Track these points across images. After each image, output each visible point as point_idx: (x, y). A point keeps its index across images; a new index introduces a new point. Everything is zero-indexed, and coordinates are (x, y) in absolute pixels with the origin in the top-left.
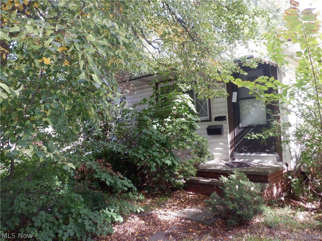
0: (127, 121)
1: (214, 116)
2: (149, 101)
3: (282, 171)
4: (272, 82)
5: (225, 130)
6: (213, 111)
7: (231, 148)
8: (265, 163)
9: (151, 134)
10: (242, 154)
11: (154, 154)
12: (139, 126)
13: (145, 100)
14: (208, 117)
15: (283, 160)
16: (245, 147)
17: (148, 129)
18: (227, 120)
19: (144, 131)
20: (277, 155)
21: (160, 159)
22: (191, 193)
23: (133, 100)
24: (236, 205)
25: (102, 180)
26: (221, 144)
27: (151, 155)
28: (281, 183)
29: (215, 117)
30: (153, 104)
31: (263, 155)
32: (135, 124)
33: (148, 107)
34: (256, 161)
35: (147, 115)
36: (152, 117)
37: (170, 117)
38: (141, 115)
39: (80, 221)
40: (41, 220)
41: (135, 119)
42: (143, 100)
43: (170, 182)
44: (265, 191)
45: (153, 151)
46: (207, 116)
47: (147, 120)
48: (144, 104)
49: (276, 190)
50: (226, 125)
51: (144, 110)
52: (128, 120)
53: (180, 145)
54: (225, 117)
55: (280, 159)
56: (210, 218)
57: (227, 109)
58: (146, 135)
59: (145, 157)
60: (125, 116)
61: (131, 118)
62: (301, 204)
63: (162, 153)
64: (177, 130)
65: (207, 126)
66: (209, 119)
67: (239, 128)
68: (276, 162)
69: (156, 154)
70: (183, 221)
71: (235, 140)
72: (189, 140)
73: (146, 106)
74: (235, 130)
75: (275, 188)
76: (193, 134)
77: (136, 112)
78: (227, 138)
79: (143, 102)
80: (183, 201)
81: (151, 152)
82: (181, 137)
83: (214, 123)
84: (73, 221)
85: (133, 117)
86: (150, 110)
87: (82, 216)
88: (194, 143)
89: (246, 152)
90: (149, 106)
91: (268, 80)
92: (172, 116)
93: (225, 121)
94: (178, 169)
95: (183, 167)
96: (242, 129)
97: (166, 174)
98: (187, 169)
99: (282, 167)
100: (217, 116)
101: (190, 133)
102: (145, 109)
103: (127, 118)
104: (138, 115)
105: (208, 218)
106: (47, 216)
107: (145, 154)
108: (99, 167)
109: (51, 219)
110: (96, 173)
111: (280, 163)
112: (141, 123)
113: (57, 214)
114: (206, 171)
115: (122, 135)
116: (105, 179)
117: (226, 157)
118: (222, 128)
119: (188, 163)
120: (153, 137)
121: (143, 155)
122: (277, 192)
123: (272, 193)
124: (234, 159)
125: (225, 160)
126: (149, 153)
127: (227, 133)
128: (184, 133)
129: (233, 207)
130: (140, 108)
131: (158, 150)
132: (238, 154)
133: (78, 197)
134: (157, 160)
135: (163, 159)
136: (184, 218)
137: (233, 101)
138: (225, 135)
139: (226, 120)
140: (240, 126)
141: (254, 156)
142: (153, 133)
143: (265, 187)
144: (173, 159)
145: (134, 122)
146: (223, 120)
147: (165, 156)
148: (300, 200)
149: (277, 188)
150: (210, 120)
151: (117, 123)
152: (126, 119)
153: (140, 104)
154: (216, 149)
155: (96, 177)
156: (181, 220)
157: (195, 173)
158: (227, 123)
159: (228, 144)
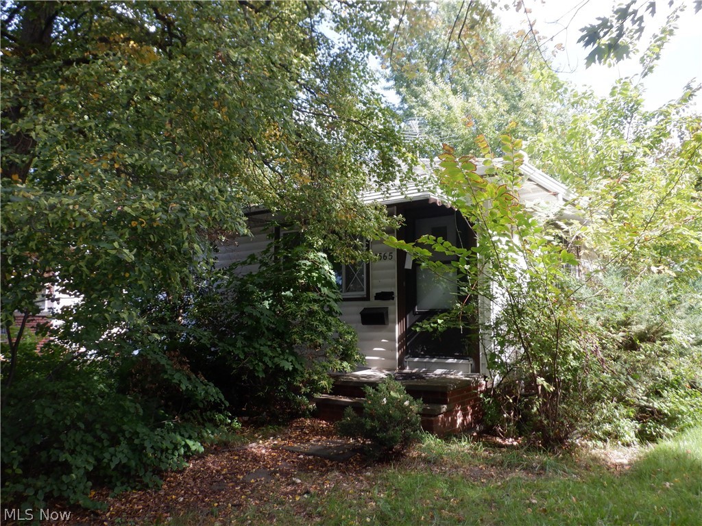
0: (218, 293)
1: (374, 292)
2: (260, 260)
3: (476, 388)
4: (442, 244)
5: (391, 317)
6: (373, 282)
7: (399, 349)
8: (452, 375)
9: (259, 315)
10: (416, 359)
11: (262, 348)
12: (238, 302)
13: (252, 257)
14: (364, 293)
15: (481, 371)
16: (423, 348)
17: (254, 307)
18: (396, 299)
19: (248, 309)
20: (471, 362)
21: (271, 358)
22: (324, 422)
23: (231, 254)
24: (376, 424)
25: (174, 381)
26: (383, 340)
27: (257, 351)
28: (473, 407)
29: (377, 294)
30: (266, 264)
31: (450, 361)
32: (233, 299)
33: (258, 270)
34: (439, 371)
35: (252, 283)
36: (264, 287)
37: (292, 290)
38: (244, 283)
39: (136, 441)
40: (74, 440)
41: (232, 290)
42: (249, 257)
43: (286, 399)
44: (441, 416)
45: (261, 345)
46: (363, 290)
47: (253, 292)
48: (250, 264)
49: (462, 418)
50: (393, 308)
51: (250, 275)
52: (220, 291)
53: (307, 336)
54: (392, 293)
55: (476, 369)
56: (344, 453)
57: (395, 280)
58: (250, 316)
59: (246, 355)
60: (216, 284)
61: (226, 287)
62: (499, 440)
63: (275, 348)
64: (302, 311)
65: (361, 309)
66: (365, 296)
67: (415, 314)
68: (470, 373)
69: (265, 349)
70: (302, 456)
71: (407, 335)
72: (322, 328)
73: (255, 268)
74: (408, 317)
75: (459, 414)
76: (328, 319)
77: (236, 278)
78: (394, 331)
79: (248, 261)
80: (308, 432)
81: (257, 346)
82: (309, 323)
83: (374, 303)
84: (126, 442)
85: (230, 286)
86: (260, 274)
87: (140, 436)
88: (330, 334)
89: (424, 356)
90: (260, 268)
91: (436, 241)
92: (296, 288)
93: (391, 301)
94: (302, 377)
95: (310, 375)
96: (419, 316)
97: (281, 385)
98: (316, 378)
99: (477, 382)
100: (379, 291)
101: (324, 317)
102: (251, 273)
103: (219, 287)
104: (239, 283)
105: (342, 452)
106: (84, 436)
107: (246, 349)
108: (170, 362)
109: (90, 439)
110: (166, 372)
111: (475, 376)
112: (243, 296)
113: (99, 433)
114: (351, 384)
115: (208, 318)
116: (180, 381)
117: (390, 363)
118: (387, 312)
119: (319, 369)
120: (262, 321)
121: (243, 351)
122: (463, 421)
123: (455, 421)
124: (403, 368)
125: (388, 370)
126: (255, 348)
127: (395, 323)
128: (314, 316)
129: (371, 426)
130: (242, 271)
131: (269, 343)
132: (411, 359)
133: (136, 407)
134: (266, 359)
135: (276, 359)
136: (304, 453)
137: (406, 267)
138: (390, 325)
139: (393, 299)
140: (416, 310)
141: (435, 362)
142: (262, 314)
143: (440, 409)
144: (294, 360)
145: (231, 296)
146: (389, 299)
147: (280, 354)
148: (496, 435)
149: (465, 415)
150: (367, 298)
151: (198, 296)
152: (216, 288)
153: (244, 263)
154: (375, 349)
155: (166, 377)
156: (299, 455)
157: (331, 387)
158: (395, 304)
159: (395, 340)
